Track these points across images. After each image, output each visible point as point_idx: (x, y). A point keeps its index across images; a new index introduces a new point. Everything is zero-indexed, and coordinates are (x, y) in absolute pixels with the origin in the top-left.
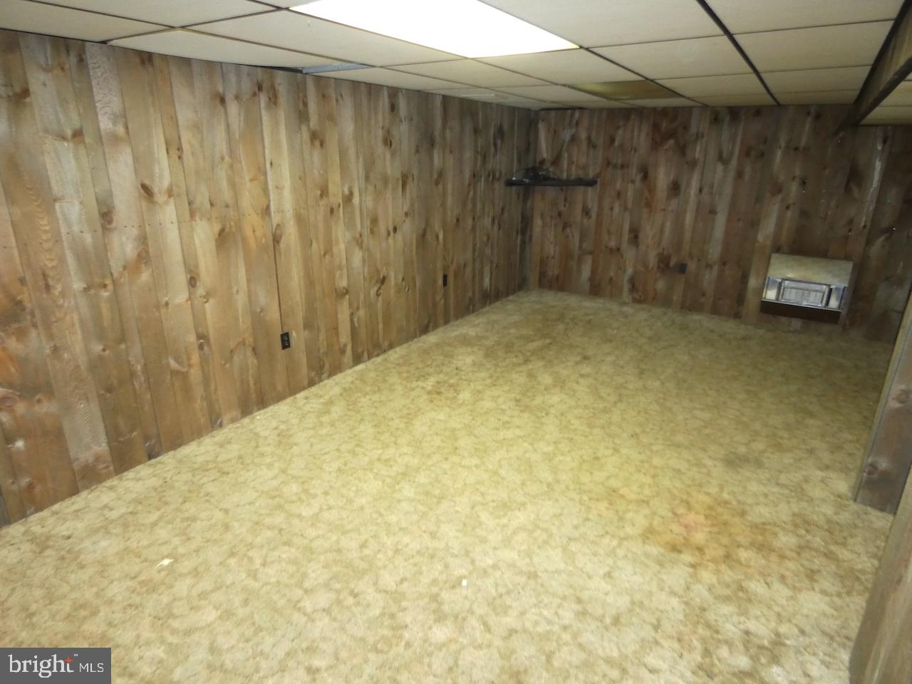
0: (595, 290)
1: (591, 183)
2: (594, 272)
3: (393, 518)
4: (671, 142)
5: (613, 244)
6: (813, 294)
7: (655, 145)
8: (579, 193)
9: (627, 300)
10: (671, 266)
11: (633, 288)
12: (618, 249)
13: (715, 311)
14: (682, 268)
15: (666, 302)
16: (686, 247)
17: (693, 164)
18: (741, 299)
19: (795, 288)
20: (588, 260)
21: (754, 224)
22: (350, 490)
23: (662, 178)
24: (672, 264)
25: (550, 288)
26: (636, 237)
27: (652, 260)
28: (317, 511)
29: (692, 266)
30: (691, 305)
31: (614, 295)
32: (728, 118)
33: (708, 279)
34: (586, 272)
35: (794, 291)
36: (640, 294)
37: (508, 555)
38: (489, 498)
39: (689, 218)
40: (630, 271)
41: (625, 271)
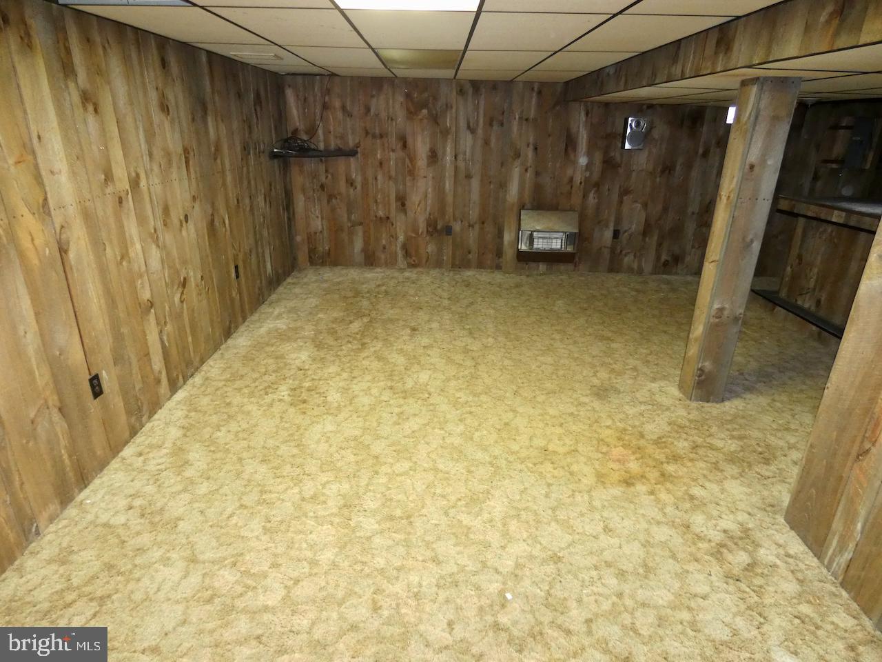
0: (370, 260)
1: (353, 153)
2: (366, 242)
3: (380, 562)
4: (425, 111)
5: (381, 213)
6: (554, 241)
7: (411, 114)
8: (341, 164)
9: (402, 266)
10: (439, 229)
11: (407, 254)
12: (388, 218)
13: (480, 265)
14: (448, 230)
15: (439, 264)
16: (450, 210)
17: (445, 133)
18: (499, 253)
19: (543, 238)
20: (360, 231)
21: (503, 185)
22: (300, 549)
23: (421, 146)
24: (439, 227)
25: (323, 264)
26: (403, 205)
27: (422, 226)
28: (283, 592)
29: (457, 227)
30: (460, 263)
31: (391, 263)
32: (471, 91)
33: (472, 237)
34: (358, 244)
35: (541, 240)
36: (414, 258)
37: (519, 549)
38: (453, 498)
39: (448, 185)
40: (401, 238)
41: (397, 239)
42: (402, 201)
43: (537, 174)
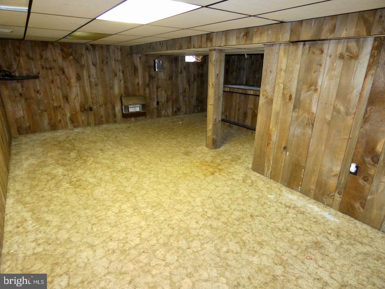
0: (54, 127)
1: (36, 77)
2: (50, 119)
4: (71, 57)
5: (55, 105)
6: (137, 108)
7: (64, 58)
8: (30, 83)
9: (71, 128)
10: (86, 109)
11: (72, 121)
12: (60, 107)
13: (108, 122)
14: (91, 109)
15: (89, 124)
16: (90, 100)
17: (82, 66)
18: (115, 116)
19: (132, 107)
20: (46, 114)
21: (112, 88)
23: (71, 72)
24: (86, 108)
26: (67, 99)
27: (78, 108)
29: (95, 107)
30: (99, 122)
31: (65, 127)
32: (91, 48)
33: (102, 111)
34: (46, 121)
35: (132, 108)
36: (76, 123)
38: (168, 194)
39: (87, 89)
40: (68, 115)
41: (66, 116)
42: (66, 98)
43: (125, 82)
